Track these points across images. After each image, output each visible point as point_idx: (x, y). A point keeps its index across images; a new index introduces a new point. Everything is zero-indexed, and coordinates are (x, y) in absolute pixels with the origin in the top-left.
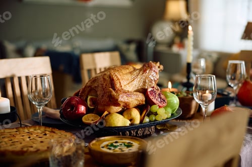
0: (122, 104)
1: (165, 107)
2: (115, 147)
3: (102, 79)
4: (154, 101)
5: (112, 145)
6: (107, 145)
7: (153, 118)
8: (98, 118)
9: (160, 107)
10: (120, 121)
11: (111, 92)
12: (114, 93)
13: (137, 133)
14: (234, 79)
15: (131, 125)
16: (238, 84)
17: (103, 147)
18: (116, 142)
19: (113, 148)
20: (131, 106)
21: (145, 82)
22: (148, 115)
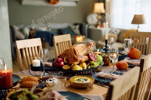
0: (79, 61)
1: (97, 62)
2: (80, 80)
3: (70, 51)
4: (92, 59)
5: (79, 80)
6: (77, 80)
7: (92, 66)
8: (69, 67)
9: (95, 62)
10: (79, 68)
11: (74, 56)
12: (76, 56)
13: (85, 73)
14: (127, 47)
15: (83, 69)
16: (129, 49)
17: (75, 81)
18: (81, 78)
19: (79, 81)
20: (83, 61)
21: (88, 51)
22: (90, 65)
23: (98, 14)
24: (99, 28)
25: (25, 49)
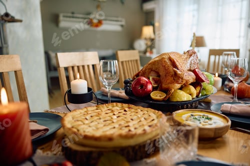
3: (163, 62)
7: (204, 92)
11: (175, 71)
12: (179, 72)
13: (192, 105)
23: (146, 39)
24: (148, 54)
25: (73, 67)
